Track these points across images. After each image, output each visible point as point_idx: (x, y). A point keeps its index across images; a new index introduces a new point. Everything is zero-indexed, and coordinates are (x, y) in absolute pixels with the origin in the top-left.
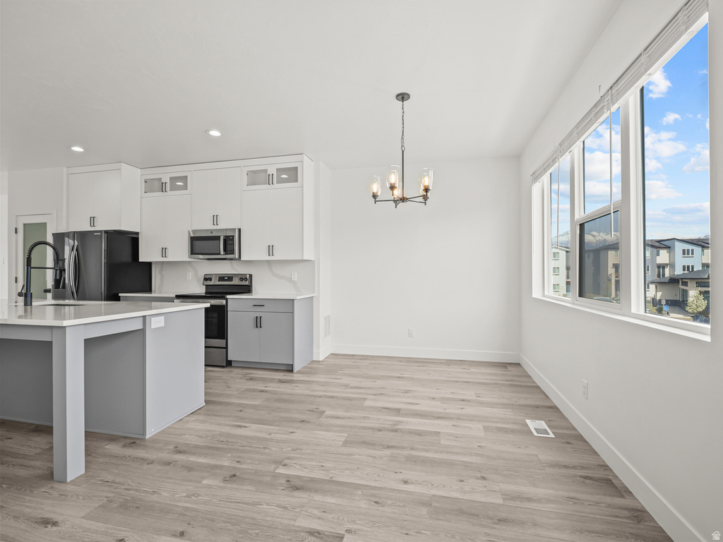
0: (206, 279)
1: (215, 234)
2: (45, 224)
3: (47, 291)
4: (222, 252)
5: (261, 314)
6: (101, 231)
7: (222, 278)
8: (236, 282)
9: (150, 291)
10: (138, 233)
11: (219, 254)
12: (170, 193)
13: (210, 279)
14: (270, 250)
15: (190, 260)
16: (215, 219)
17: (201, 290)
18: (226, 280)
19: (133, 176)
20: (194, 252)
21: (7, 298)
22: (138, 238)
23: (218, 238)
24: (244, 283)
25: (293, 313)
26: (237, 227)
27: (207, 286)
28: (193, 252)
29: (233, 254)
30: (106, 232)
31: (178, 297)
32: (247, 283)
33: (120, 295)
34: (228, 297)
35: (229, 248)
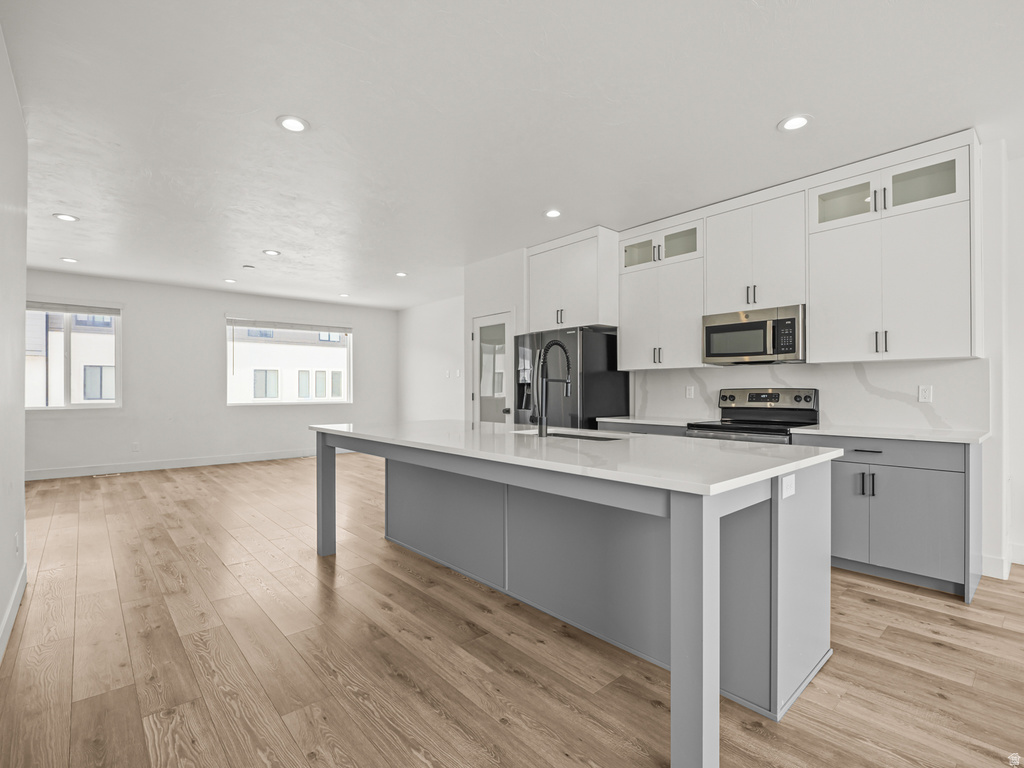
0: (723, 398)
1: (754, 319)
2: (503, 326)
3: (507, 411)
4: (770, 349)
5: (874, 469)
6: (575, 329)
7: (755, 396)
8: (785, 403)
9: (627, 414)
10: (615, 329)
11: (764, 353)
12: (665, 261)
13: (732, 398)
14: (881, 340)
15: (702, 365)
16: (751, 293)
17: (714, 416)
18: (765, 400)
19: (611, 244)
20: (714, 351)
21: (463, 419)
22: (615, 337)
23: (762, 325)
24: (803, 405)
25: (965, 472)
26: (800, 302)
27: (723, 408)
28: (709, 353)
29: (794, 351)
30: (582, 329)
31: (691, 426)
32: (810, 406)
33: (598, 419)
34: (793, 430)
35: (784, 341)
